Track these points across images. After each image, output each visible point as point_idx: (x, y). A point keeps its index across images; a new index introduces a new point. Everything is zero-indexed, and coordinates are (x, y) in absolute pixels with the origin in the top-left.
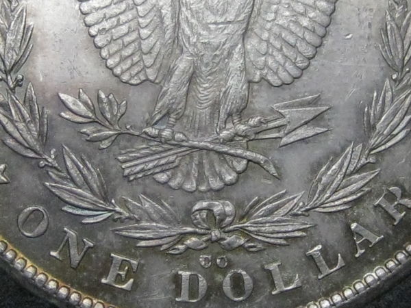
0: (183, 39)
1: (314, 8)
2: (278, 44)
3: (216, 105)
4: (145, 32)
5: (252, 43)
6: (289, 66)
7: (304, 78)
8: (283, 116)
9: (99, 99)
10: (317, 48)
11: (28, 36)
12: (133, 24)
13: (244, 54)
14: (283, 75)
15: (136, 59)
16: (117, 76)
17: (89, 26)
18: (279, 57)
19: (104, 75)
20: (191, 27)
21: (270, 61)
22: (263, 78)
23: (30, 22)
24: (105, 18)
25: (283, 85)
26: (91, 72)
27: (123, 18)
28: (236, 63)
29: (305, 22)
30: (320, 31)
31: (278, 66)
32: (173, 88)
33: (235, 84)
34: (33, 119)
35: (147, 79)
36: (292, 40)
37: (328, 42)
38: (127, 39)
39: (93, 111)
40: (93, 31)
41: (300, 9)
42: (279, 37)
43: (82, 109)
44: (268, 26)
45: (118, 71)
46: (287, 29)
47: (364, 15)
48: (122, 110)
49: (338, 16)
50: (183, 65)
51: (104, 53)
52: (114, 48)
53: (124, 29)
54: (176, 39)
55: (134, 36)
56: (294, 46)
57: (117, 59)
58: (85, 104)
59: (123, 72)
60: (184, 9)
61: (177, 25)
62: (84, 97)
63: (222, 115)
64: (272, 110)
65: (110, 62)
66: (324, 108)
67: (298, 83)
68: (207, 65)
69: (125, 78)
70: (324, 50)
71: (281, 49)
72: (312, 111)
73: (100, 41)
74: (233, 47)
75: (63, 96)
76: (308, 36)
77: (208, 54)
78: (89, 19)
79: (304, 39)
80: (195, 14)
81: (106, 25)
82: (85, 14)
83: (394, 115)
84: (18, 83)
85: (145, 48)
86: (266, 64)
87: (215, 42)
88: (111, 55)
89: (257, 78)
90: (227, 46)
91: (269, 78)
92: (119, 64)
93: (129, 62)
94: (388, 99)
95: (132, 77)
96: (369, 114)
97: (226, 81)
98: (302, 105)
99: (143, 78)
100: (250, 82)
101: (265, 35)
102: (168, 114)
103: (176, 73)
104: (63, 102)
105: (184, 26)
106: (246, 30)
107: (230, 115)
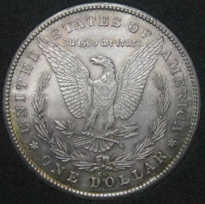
0: (94, 104)
1: (136, 95)
2: (124, 106)
3: (104, 125)
4: (82, 102)
5: (116, 106)
6: (128, 114)
7: (132, 117)
8: (125, 129)
9: (68, 123)
10: (136, 108)
11: (45, 102)
12: (79, 99)
13: (114, 109)
14: (125, 116)
15: (79, 110)
16: (73, 116)
17: (65, 99)
18: (124, 110)
19: (69, 115)
20: (97, 100)
21: (121, 111)
22: (119, 117)
23: (46, 98)
24: (70, 97)
25: (125, 119)
26: (65, 114)
27: (75, 97)
28: (111, 112)
29: (133, 99)
30: (138, 102)
31: (124, 113)
32: (91, 120)
33: (110, 119)
34: (47, 129)
35: (83, 117)
36: (128, 105)
37: (140, 106)
38: (77, 104)
39: (66, 127)
40: (66, 101)
41: (131, 95)
42: (125, 104)
43: (62, 126)
44: (121, 100)
45: (74, 114)
46: (127, 101)
47: (152, 97)
48: (75, 126)
49: (143, 97)
50: (94, 112)
51: (69, 108)
52: (72, 106)
53: (76, 100)
54: (92, 104)
55: (79, 103)
56: (129, 107)
57: (73, 110)
58: (63, 124)
59: (75, 115)
60: (95, 95)
61: (93, 100)
62: (63, 122)
63: (106, 128)
64: (122, 127)
65: (71, 111)
66: (138, 127)
67: (130, 119)
68: (101, 112)
69: (76, 116)
70: (138, 108)
71: (125, 108)
72: (134, 128)
73: (68, 104)
74: (110, 107)
75: (56, 121)
76: (134, 104)
77: (102, 109)
78: (65, 97)
79: (132, 105)
80: (98, 96)
81: (70, 99)
82: (63, 96)
83: (160, 129)
84: (42, 117)
85: (82, 107)
86: (120, 113)
87: (104, 105)
88: (72, 109)
89: (117, 117)
90: (108, 106)
91: (121, 117)
92: (74, 112)
93: (77, 111)
94: (158, 124)
95: (78, 116)
96: (152, 129)
97: (108, 118)
98: (131, 125)
99: (81, 116)
100: (115, 118)
101: (120, 103)
102: (89, 128)
103: (92, 115)
104: (56, 123)
105: (95, 100)
106: (114, 101)
107: (108, 128)
